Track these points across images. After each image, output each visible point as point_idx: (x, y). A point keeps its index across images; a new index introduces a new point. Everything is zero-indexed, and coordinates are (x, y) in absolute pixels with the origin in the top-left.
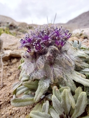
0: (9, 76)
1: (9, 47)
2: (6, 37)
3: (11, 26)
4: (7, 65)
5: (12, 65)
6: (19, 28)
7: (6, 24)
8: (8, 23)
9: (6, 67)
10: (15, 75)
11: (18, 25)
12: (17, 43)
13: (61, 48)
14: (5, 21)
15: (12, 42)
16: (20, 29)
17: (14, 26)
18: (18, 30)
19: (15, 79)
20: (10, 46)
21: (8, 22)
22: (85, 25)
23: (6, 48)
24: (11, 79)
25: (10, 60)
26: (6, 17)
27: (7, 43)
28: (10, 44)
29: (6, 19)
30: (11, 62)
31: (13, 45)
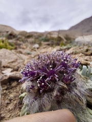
0: (8, 104)
1: (9, 65)
2: (5, 53)
3: (11, 35)
4: (6, 89)
5: (11, 89)
6: (19, 36)
7: (5, 34)
8: (7, 32)
9: (5, 91)
10: (15, 102)
11: (17, 34)
12: (17, 60)
13: (70, 84)
14: (4, 30)
15: (12, 58)
16: (20, 38)
17: (14, 34)
18: (18, 40)
19: (15, 108)
20: (9, 63)
21: (7, 30)
22: (88, 31)
23: (5, 66)
24: (11, 109)
25: (10, 82)
26: (6, 26)
27: (6, 60)
28: (10, 61)
29: (5, 28)
30: (10, 85)
31: (12, 62)
